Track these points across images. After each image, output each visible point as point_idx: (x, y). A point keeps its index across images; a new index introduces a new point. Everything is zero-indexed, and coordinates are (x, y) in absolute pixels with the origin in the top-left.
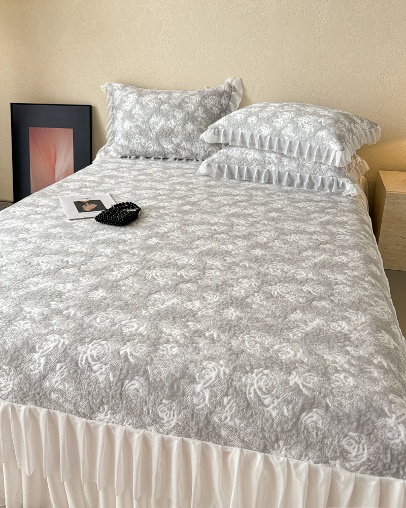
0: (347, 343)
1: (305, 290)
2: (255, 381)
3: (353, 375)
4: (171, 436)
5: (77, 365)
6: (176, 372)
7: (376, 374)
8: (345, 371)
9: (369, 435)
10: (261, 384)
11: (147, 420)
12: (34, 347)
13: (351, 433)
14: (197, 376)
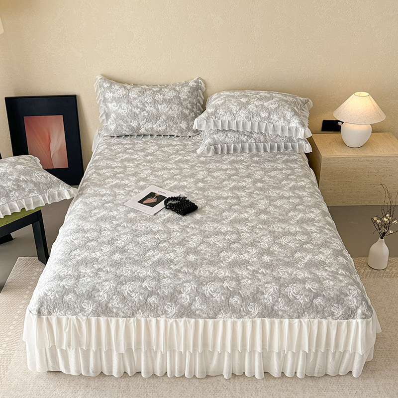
0: (325, 265)
1: (297, 239)
2: (291, 290)
3: (331, 280)
4: (255, 319)
5: (205, 296)
6: (254, 291)
7: (341, 278)
8: (328, 279)
9: (342, 304)
10: (294, 291)
11: (243, 314)
12: (180, 291)
13: (335, 305)
14: (264, 292)
